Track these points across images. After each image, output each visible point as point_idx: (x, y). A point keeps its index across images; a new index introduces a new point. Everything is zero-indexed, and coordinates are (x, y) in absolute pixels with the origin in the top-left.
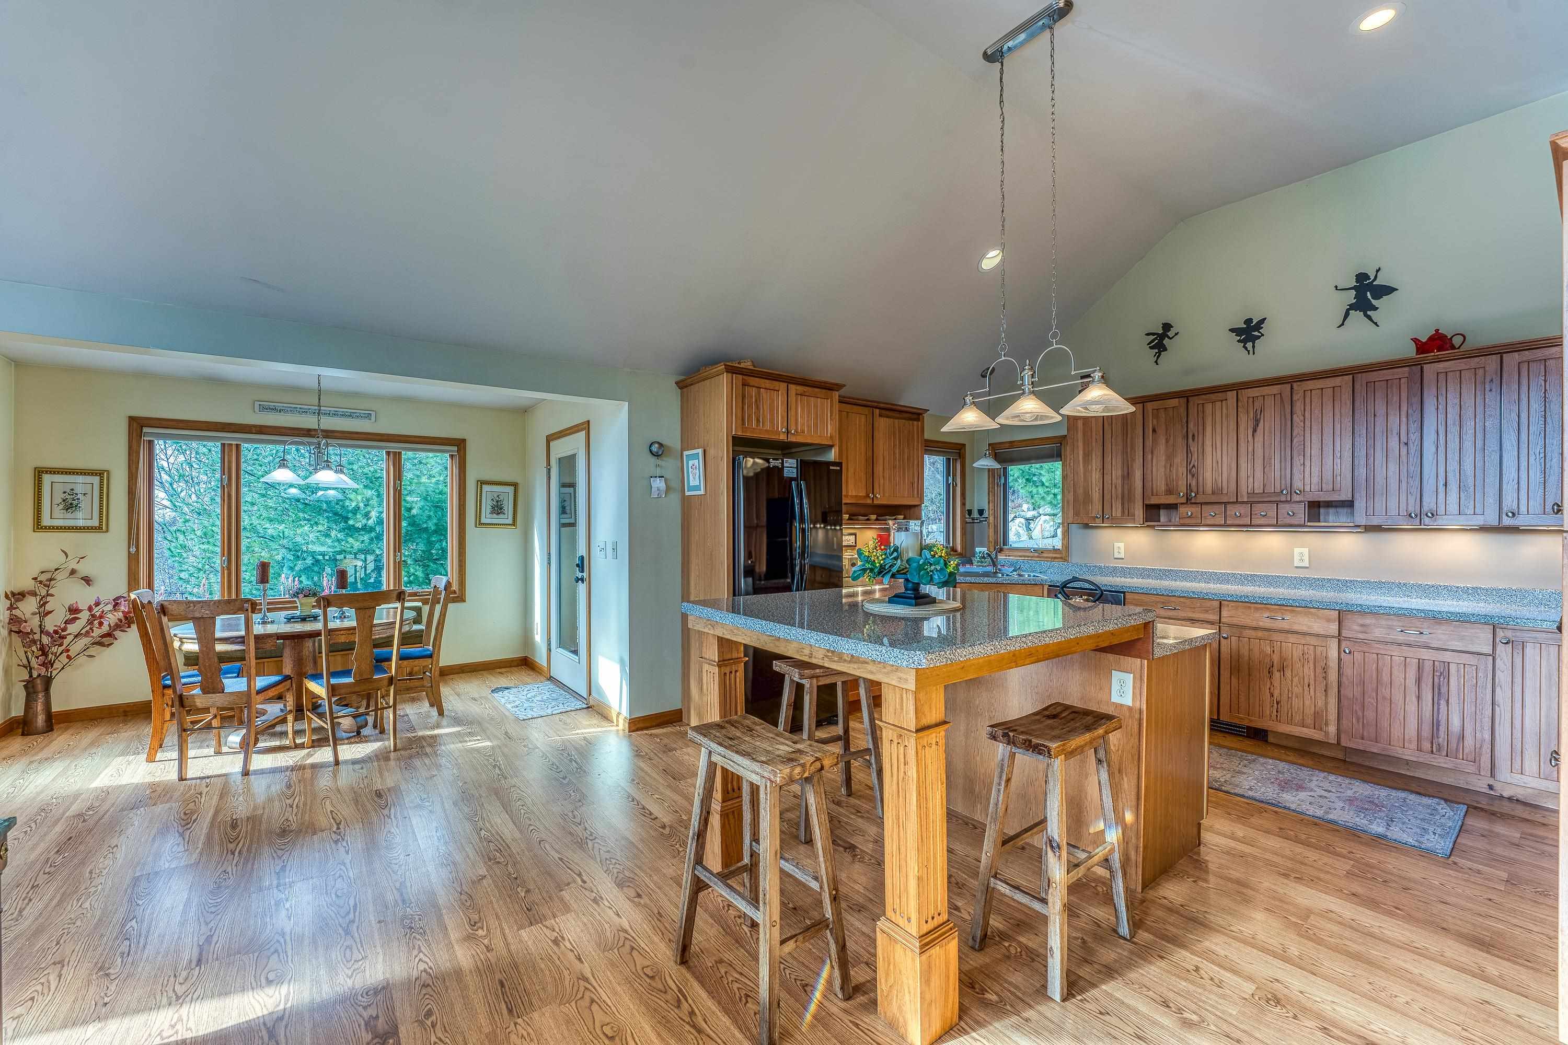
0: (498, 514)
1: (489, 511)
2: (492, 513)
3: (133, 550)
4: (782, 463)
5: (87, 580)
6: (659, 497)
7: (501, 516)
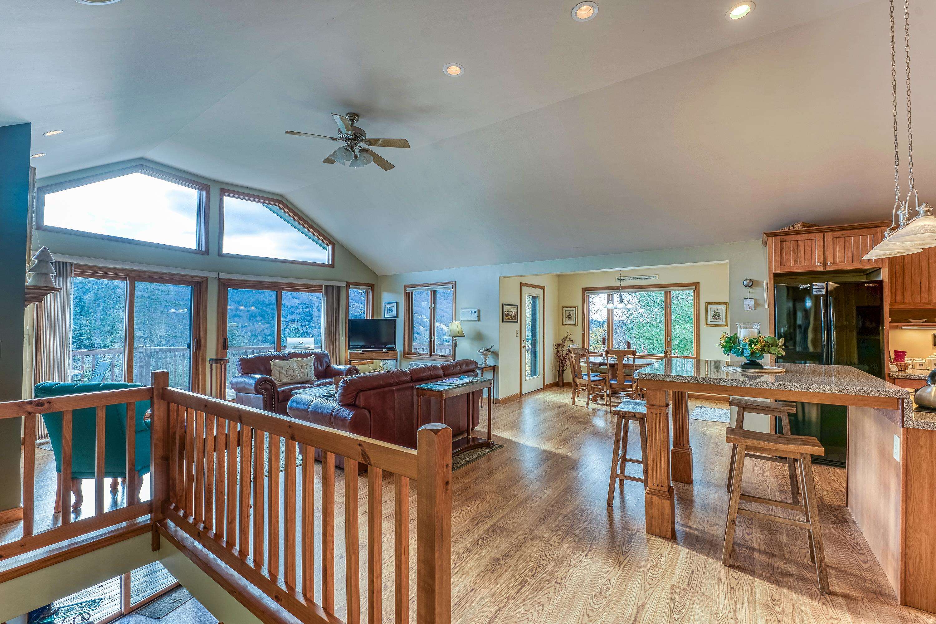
0: (717, 319)
1: (712, 317)
2: (713, 319)
3: (583, 332)
4: (811, 287)
5: (573, 341)
6: (750, 309)
7: (719, 320)
